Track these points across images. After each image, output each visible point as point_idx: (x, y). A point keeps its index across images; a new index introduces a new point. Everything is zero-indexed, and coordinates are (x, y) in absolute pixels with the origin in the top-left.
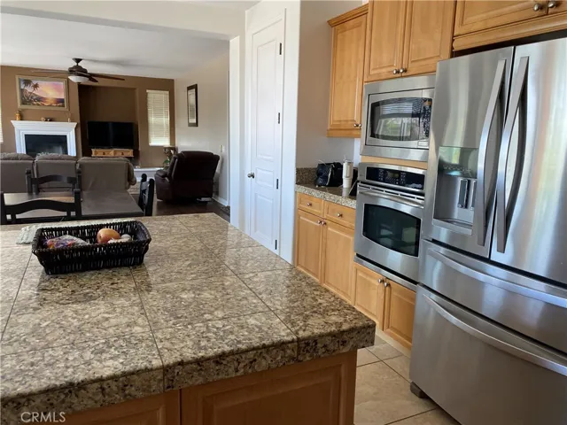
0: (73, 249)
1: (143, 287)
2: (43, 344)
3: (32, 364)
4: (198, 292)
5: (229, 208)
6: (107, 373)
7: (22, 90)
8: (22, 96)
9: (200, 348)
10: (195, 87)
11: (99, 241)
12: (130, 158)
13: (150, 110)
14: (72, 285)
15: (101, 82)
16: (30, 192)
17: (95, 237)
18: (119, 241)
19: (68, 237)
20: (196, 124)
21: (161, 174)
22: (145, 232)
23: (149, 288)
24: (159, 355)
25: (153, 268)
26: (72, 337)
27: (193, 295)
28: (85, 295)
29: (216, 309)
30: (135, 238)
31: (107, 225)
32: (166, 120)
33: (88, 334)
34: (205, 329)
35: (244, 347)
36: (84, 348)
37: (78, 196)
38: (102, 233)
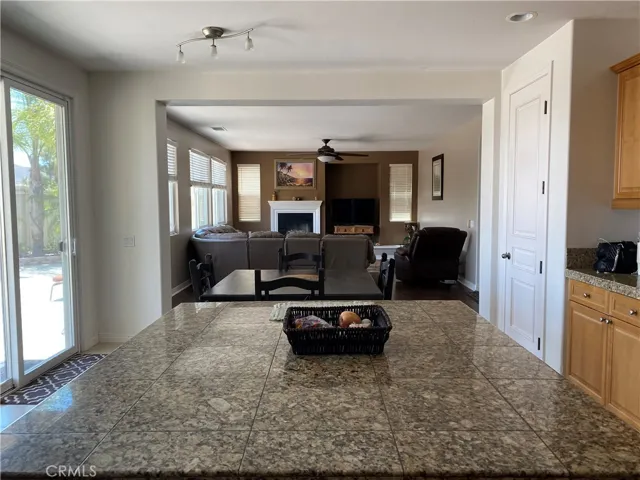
0: (317, 330)
1: (384, 379)
2: (290, 425)
3: (280, 444)
4: (442, 394)
5: (476, 293)
6: (347, 468)
7: (278, 173)
8: (278, 178)
9: (445, 461)
10: (441, 157)
11: (341, 324)
12: (370, 235)
13: (392, 184)
14: (315, 368)
15: (346, 160)
16: (281, 270)
17: (337, 319)
18: (361, 326)
19: (313, 317)
20: (441, 198)
21: (401, 253)
22: (386, 318)
23: (389, 382)
24: (399, 459)
25: (394, 363)
26: (315, 423)
27: (437, 397)
28: (327, 380)
29: (464, 417)
30: (376, 324)
31: (349, 308)
32: (408, 195)
33: (329, 423)
34: (450, 439)
35: (497, 470)
36: (326, 437)
37: (322, 275)
38: (344, 315)
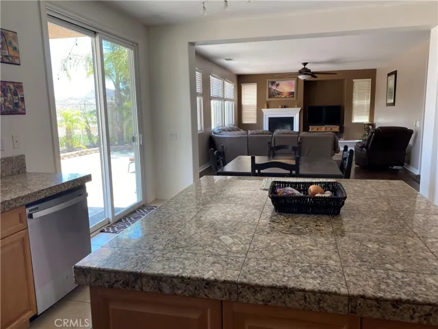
0: (292, 197)
1: (339, 232)
2: (271, 256)
3: (265, 268)
4: (381, 245)
5: (419, 177)
6: (308, 287)
7: (269, 89)
8: (269, 92)
9: (380, 290)
10: (395, 73)
11: (310, 194)
12: (337, 132)
13: (355, 95)
14: (290, 221)
15: (320, 77)
16: (269, 156)
17: (307, 190)
18: (323, 195)
19: (289, 188)
20: (394, 104)
21: (360, 145)
22: (343, 191)
23: (343, 234)
24: (346, 285)
25: (347, 220)
26: (288, 257)
27: (377, 246)
28: (298, 230)
29: (397, 262)
30: (335, 194)
31: (316, 183)
32: (367, 102)
33: (298, 258)
34: (385, 276)
35: (420, 300)
36: (295, 266)
37: (298, 160)
38: (312, 188)
